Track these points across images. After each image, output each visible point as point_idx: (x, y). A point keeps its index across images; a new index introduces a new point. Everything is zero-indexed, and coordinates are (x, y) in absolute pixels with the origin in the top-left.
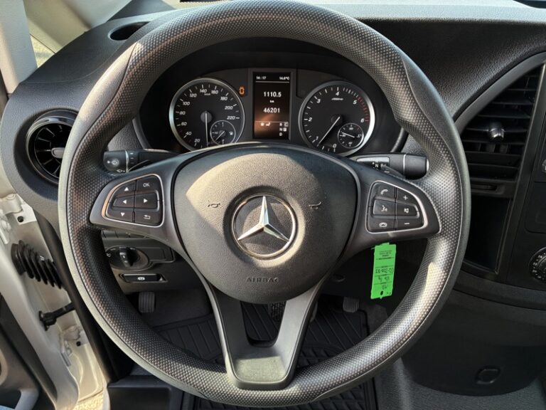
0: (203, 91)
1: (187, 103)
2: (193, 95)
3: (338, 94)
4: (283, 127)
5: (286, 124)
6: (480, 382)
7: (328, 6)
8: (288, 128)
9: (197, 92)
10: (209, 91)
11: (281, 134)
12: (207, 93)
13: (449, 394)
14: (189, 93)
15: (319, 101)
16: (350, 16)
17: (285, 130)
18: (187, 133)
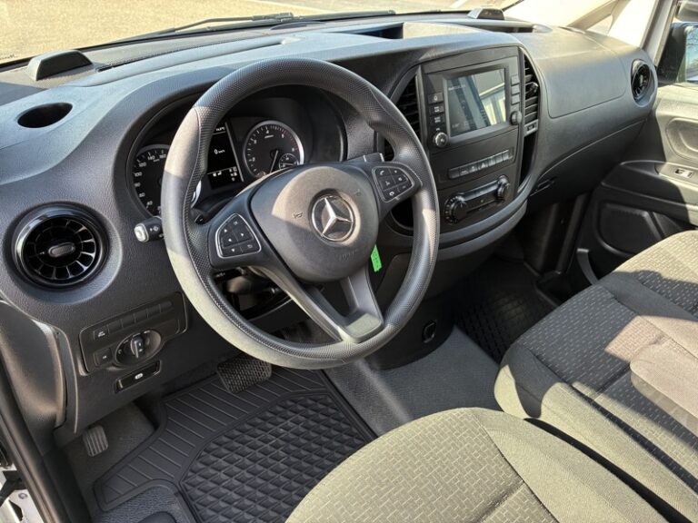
0: (151, 158)
1: (139, 174)
2: (142, 165)
3: (268, 132)
4: (233, 172)
5: (234, 168)
6: (426, 342)
7: (304, 55)
8: (238, 172)
9: (146, 160)
10: (157, 157)
11: (233, 179)
12: (156, 158)
13: (409, 365)
14: (137, 164)
15: (255, 142)
16: (323, 60)
17: (236, 174)
18: (148, 203)
